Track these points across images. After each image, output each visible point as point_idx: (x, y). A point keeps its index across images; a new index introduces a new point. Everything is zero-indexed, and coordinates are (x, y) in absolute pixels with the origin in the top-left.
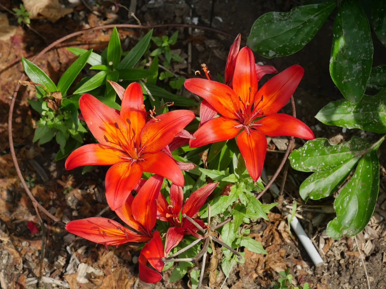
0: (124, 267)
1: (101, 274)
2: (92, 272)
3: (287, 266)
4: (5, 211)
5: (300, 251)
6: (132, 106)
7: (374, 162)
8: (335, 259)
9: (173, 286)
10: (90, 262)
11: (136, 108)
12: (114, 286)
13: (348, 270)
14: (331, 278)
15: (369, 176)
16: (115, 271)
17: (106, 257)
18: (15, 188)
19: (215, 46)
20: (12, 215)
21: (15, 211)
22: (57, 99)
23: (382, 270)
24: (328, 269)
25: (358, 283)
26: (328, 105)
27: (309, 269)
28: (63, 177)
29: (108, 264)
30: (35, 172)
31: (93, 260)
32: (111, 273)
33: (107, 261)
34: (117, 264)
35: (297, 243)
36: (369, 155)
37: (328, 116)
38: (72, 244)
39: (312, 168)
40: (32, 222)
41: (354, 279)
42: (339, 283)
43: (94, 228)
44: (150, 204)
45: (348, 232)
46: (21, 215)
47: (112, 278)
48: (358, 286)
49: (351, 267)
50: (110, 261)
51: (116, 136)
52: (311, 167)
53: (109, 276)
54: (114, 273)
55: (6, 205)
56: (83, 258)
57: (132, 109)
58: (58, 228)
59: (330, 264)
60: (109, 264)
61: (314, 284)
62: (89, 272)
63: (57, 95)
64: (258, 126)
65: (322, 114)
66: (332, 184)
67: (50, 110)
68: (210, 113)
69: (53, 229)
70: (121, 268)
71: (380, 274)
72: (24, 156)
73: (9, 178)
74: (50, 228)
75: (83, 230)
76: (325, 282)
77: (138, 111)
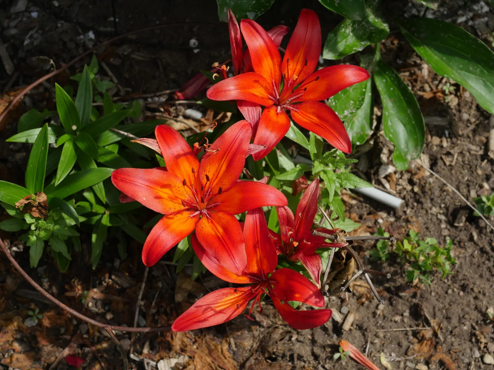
0: (205, 336)
1: (187, 358)
2: (177, 364)
3: (369, 227)
4: (31, 364)
5: (369, 204)
6: (176, 153)
7: (387, 73)
8: (407, 192)
9: (272, 322)
10: (165, 354)
11: (182, 152)
12: (211, 362)
13: (426, 194)
14: (415, 211)
15: (392, 89)
16: (199, 345)
17: (179, 339)
18: (22, 332)
19: (130, 50)
20: (43, 363)
21: (41, 356)
22: (42, 203)
23: (452, 174)
24: (407, 205)
25: (442, 200)
26: (328, 38)
27: (388, 216)
28: (67, 287)
29: (186, 344)
30: (32, 301)
31: (167, 351)
32: (197, 351)
33: (183, 341)
34: (195, 338)
35: (362, 199)
36: (377, 69)
37: (333, 49)
38: (132, 350)
39: (348, 113)
40: (69, 356)
41: (435, 199)
42: (427, 212)
43: (206, 310)
44: (260, 245)
45: (411, 156)
46: (53, 356)
47: (201, 355)
48: (444, 203)
49: (427, 189)
50: (185, 340)
51: (174, 197)
52: (346, 111)
53: (196, 356)
54: (199, 348)
55: (27, 356)
56: (155, 355)
57: (178, 157)
58: (104, 343)
59: (407, 199)
60: (188, 343)
61: (404, 227)
62: (173, 365)
63: (40, 198)
64: (299, 98)
65: (327, 50)
66: (365, 118)
67: (38, 219)
68: (254, 112)
69: (99, 347)
70: (202, 339)
71: (454, 179)
72: (6, 293)
73: (7, 326)
74: (94, 348)
75: (195, 320)
76: (414, 219)
77: (185, 154)
